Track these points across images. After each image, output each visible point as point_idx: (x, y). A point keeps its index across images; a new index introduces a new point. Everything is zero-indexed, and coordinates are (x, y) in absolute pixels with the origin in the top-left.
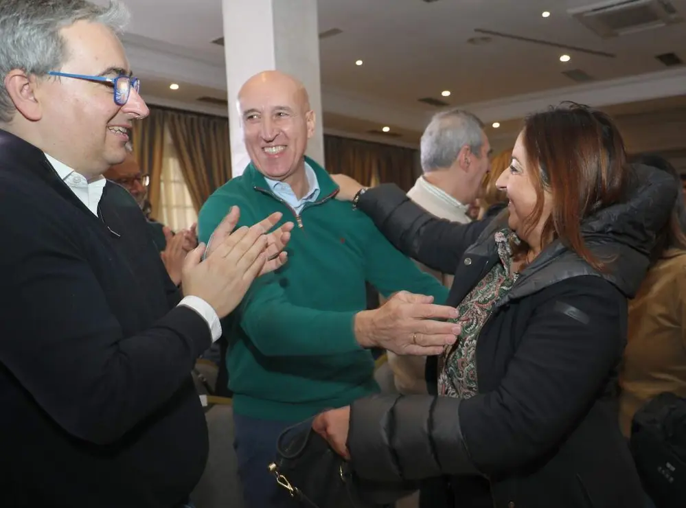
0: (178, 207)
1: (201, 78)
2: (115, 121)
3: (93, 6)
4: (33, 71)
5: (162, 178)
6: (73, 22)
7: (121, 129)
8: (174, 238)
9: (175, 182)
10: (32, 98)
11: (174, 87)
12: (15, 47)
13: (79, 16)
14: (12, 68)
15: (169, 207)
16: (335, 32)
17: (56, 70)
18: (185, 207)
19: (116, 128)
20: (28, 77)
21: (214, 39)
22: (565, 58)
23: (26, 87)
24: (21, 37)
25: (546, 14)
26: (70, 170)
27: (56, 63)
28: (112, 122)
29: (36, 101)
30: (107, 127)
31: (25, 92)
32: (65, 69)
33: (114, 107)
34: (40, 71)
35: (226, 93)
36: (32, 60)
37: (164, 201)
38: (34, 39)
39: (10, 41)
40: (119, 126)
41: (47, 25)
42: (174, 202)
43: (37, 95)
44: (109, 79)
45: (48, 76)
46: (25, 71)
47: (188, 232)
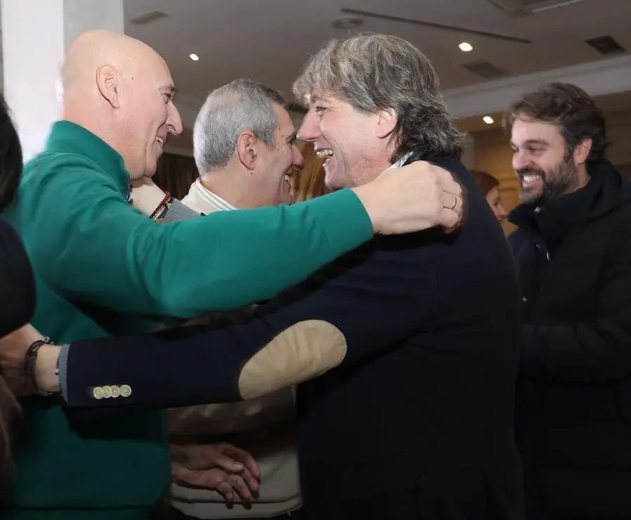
16: (157, 15)
22: (466, 47)
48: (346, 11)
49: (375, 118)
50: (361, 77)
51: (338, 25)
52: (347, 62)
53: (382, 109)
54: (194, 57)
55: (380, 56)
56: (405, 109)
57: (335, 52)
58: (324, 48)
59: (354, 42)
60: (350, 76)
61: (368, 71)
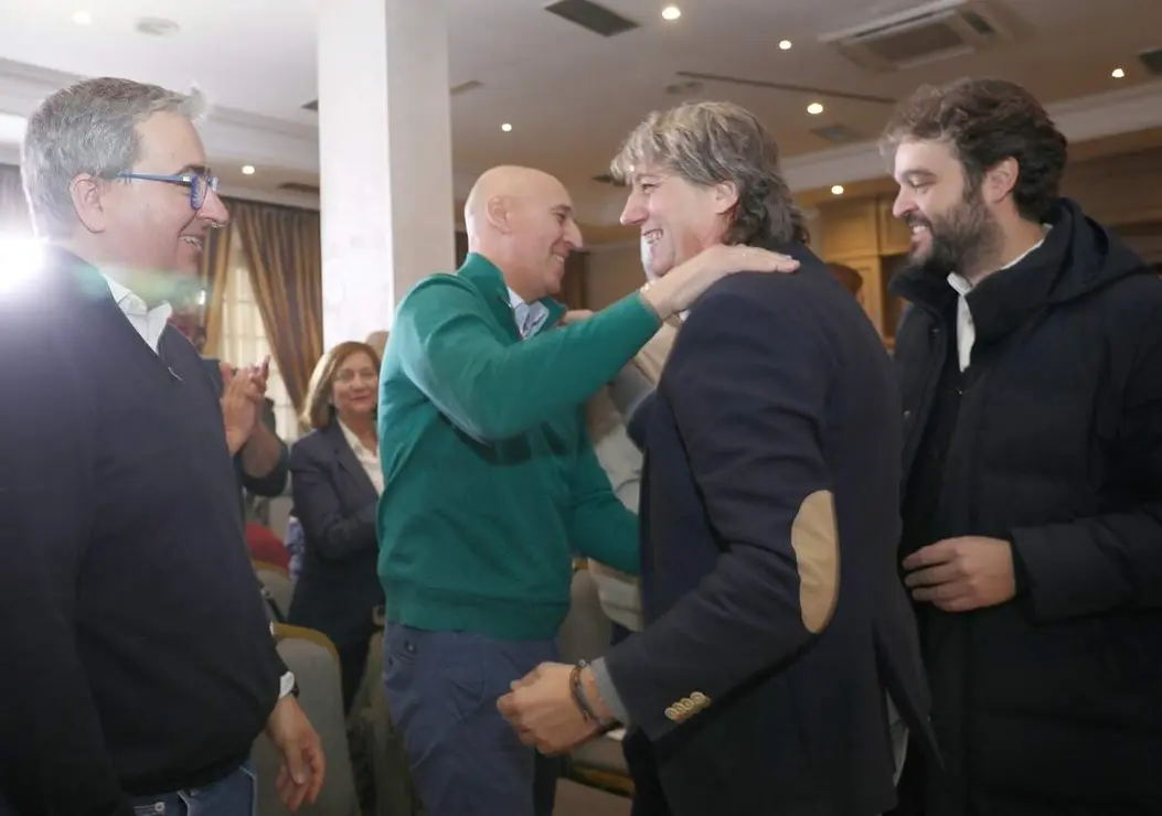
0: (245, 337)
1: (285, 158)
2: (188, 230)
3: (172, 94)
4: (102, 175)
5: (225, 296)
6: (151, 113)
7: (194, 239)
8: (236, 378)
9: (243, 302)
10: (97, 205)
11: (249, 170)
12: (86, 148)
13: (158, 106)
14: (79, 173)
15: (232, 337)
16: (473, 84)
17: (127, 172)
18: (256, 338)
19: (189, 239)
20: (95, 182)
21: (305, 102)
22: (815, 109)
23: (91, 194)
24: (93, 137)
25: (785, 45)
26: (127, 291)
27: (128, 163)
28: (185, 232)
29: (101, 208)
30: (179, 236)
31: (90, 199)
32: (137, 170)
33: (190, 213)
34: (109, 175)
35: (317, 177)
36: (102, 161)
37: (226, 330)
38: (106, 138)
39: (80, 142)
40: (191, 236)
41: (123, 120)
42: (240, 330)
43: (104, 201)
44: (186, 179)
45: (116, 180)
46: (93, 175)
47: (256, 369)
48: (681, 74)
49: (713, 193)
50: (694, 147)
51: (672, 90)
52: (675, 132)
53: (720, 182)
54: (507, 127)
55: (714, 121)
56: (746, 180)
57: (659, 123)
58: (645, 120)
59: (679, 112)
60: (679, 147)
61: (700, 139)
